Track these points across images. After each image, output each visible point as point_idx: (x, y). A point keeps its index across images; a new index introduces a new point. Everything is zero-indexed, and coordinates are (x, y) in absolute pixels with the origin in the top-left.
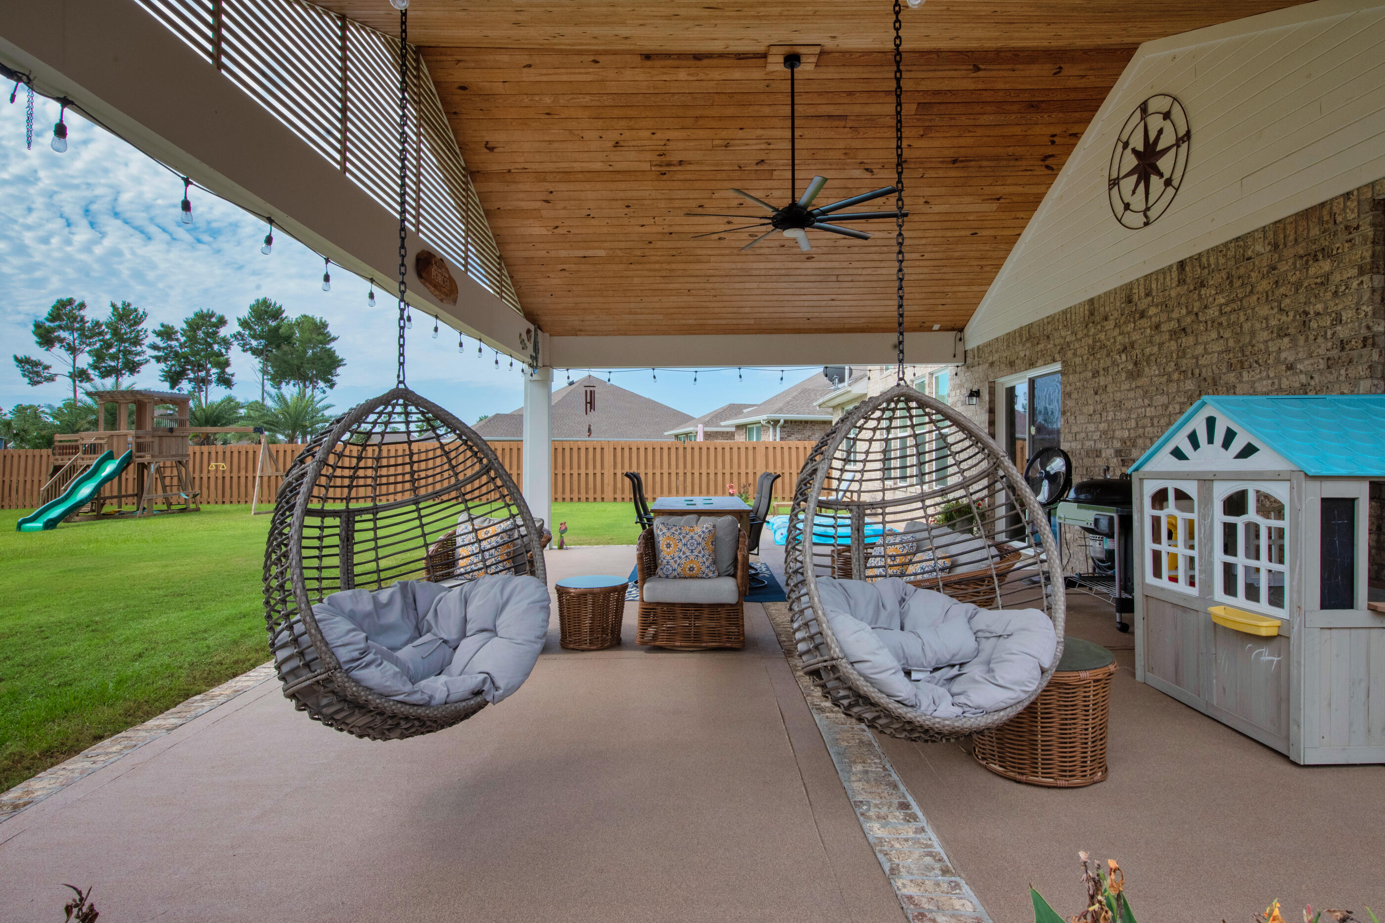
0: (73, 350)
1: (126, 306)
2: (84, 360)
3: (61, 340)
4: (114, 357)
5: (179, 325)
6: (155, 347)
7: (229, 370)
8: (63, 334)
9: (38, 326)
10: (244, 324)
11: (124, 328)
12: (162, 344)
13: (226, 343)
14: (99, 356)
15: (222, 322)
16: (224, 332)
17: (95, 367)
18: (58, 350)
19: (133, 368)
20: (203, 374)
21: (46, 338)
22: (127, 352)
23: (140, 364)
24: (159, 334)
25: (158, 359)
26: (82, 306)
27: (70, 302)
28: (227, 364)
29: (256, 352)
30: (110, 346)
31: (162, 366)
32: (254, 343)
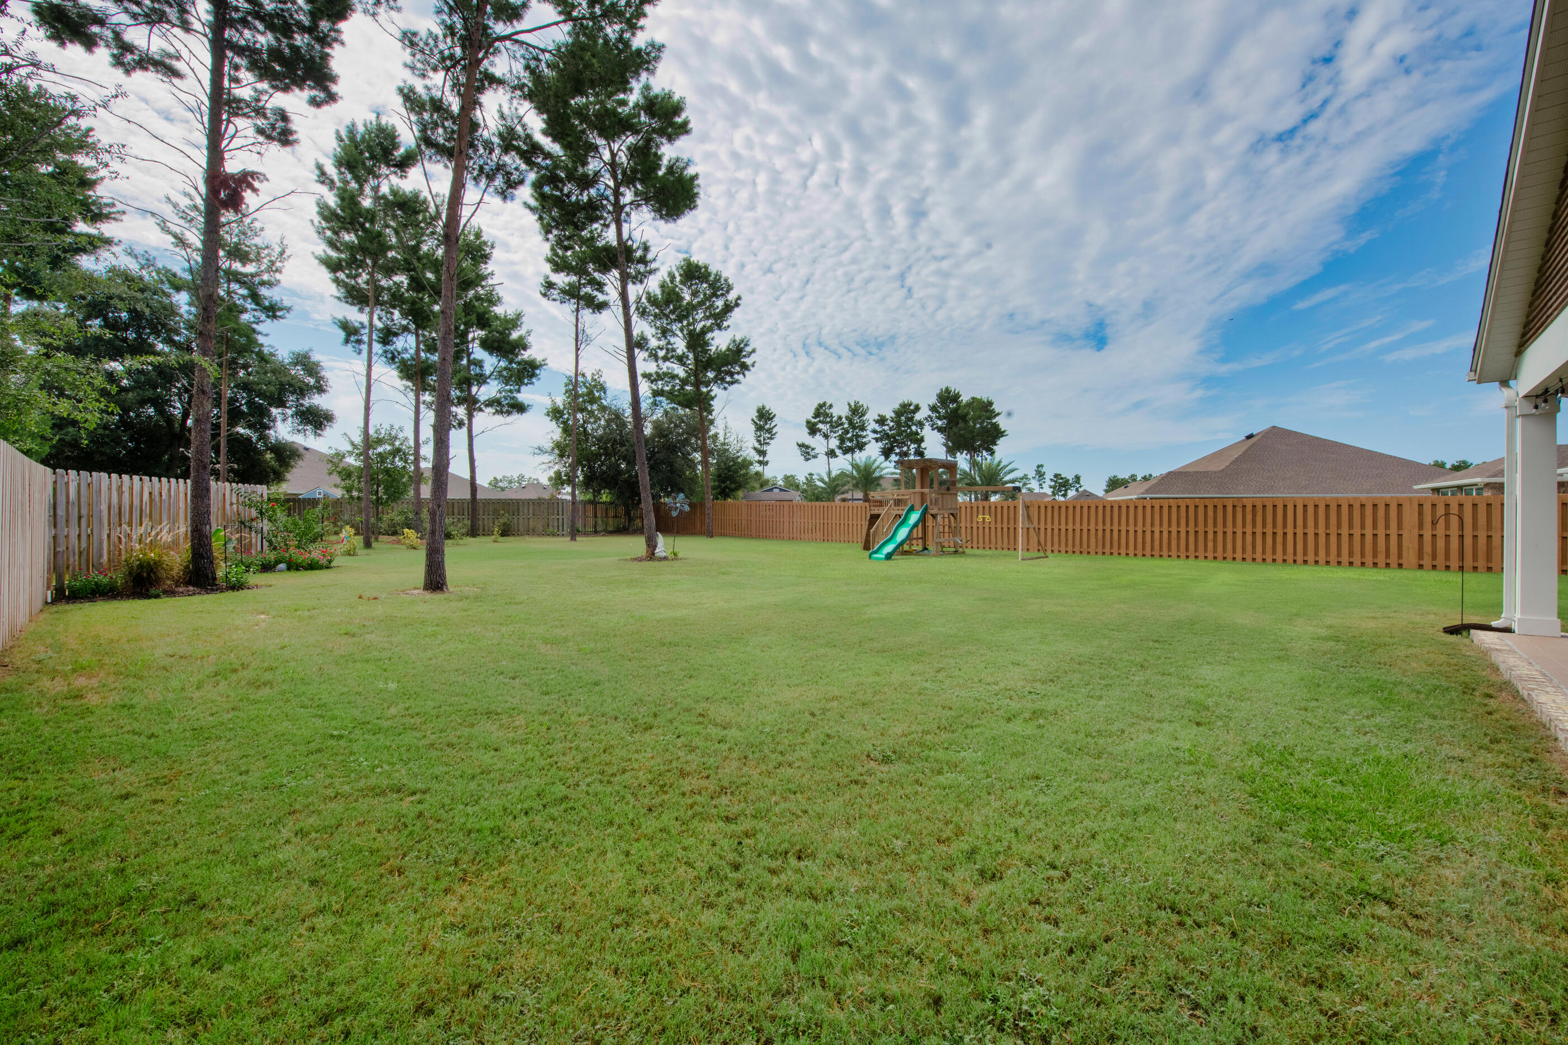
0: (826, 436)
1: (857, 403)
2: (834, 443)
3: (820, 430)
4: (851, 440)
5: (889, 414)
6: (875, 432)
7: (923, 445)
8: (820, 426)
9: (808, 422)
10: (933, 409)
11: (856, 420)
12: (879, 429)
13: (921, 424)
14: (842, 440)
15: (917, 408)
16: (918, 416)
17: (840, 448)
18: (818, 437)
19: (861, 447)
20: (905, 449)
21: (813, 430)
22: (858, 436)
23: (865, 444)
24: (877, 422)
25: (877, 440)
26: (831, 406)
27: (824, 404)
28: (922, 440)
29: (940, 430)
30: (847, 432)
31: (880, 444)
32: (940, 423)
